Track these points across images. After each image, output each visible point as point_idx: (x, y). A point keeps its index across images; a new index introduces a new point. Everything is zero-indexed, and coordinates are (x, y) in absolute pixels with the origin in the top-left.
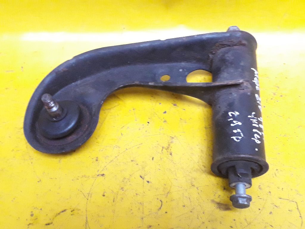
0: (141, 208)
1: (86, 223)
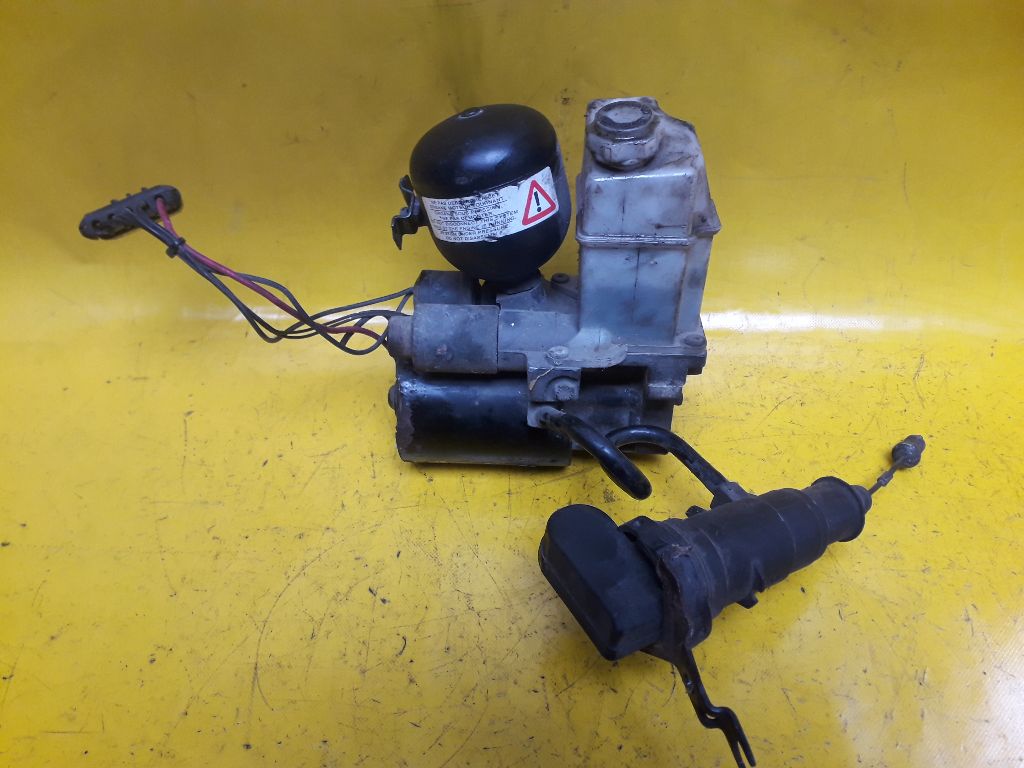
0: (364, 652)
1: (254, 679)
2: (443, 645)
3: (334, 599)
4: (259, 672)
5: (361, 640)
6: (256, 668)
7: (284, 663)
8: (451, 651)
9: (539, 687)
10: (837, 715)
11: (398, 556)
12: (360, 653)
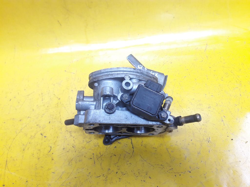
2: (62, 147)
3: (30, 138)
4: (8, 163)
5: (38, 149)
6: (7, 162)
7: (15, 159)
8: (65, 149)
9: (92, 157)
10: (183, 155)
11: (49, 123)
12: (38, 153)
